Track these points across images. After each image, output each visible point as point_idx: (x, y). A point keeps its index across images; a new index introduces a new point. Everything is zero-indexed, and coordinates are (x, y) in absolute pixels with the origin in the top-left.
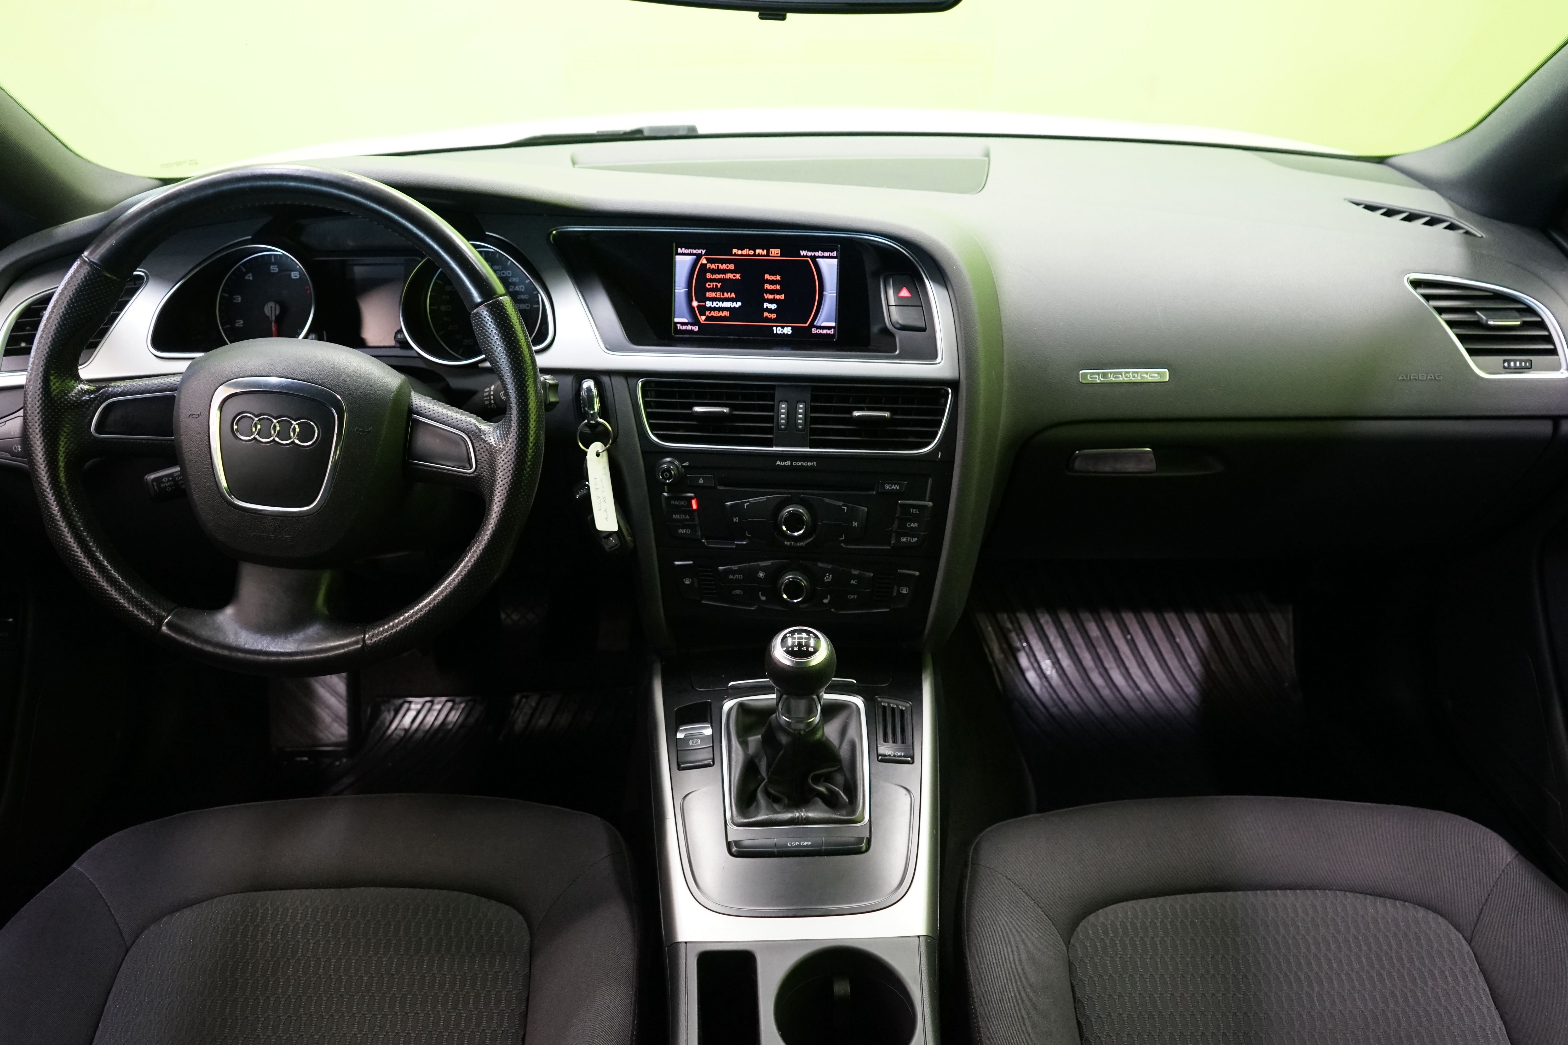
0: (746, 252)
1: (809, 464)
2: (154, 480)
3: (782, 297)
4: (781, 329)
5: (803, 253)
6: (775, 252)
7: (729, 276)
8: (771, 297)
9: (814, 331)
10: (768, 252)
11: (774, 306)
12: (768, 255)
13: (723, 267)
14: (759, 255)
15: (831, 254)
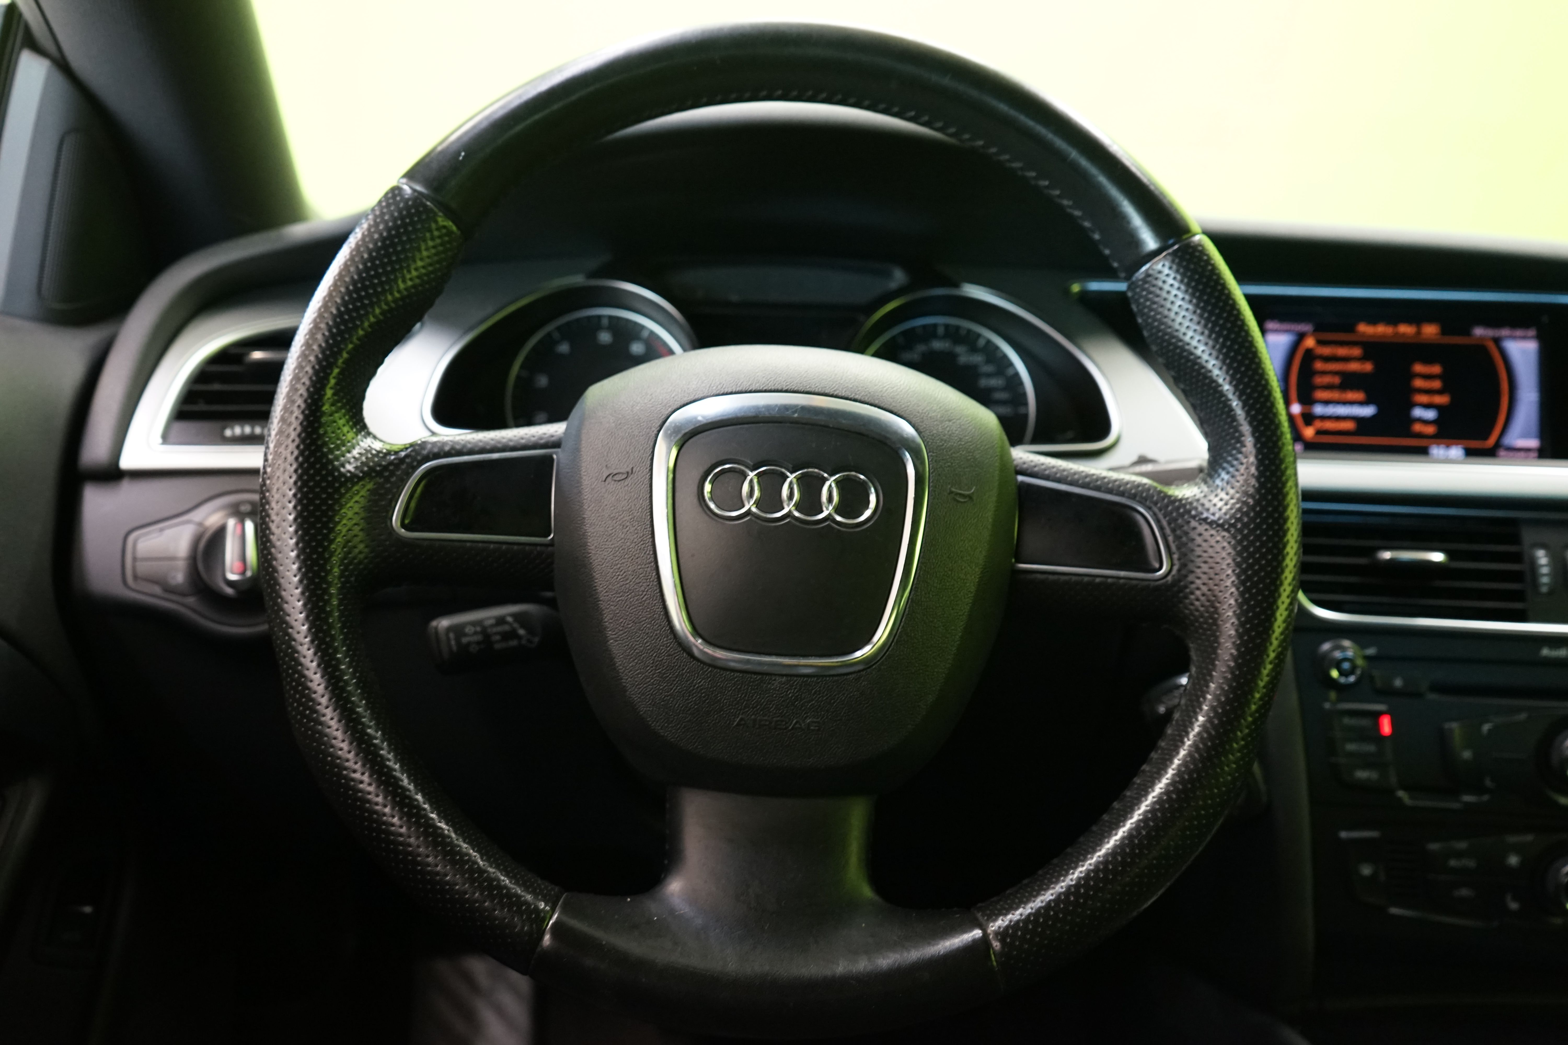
0: (1381, 329)
2: (449, 629)
3: (1446, 399)
4: (1445, 451)
5: (1478, 331)
6: (1430, 330)
7: (1354, 366)
8: (1425, 399)
9: (1502, 453)
10: (1418, 330)
11: (1430, 414)
12: (1418, 334)
13: (1342, 351)
14: (1403, 334)
15: (1527, 334)
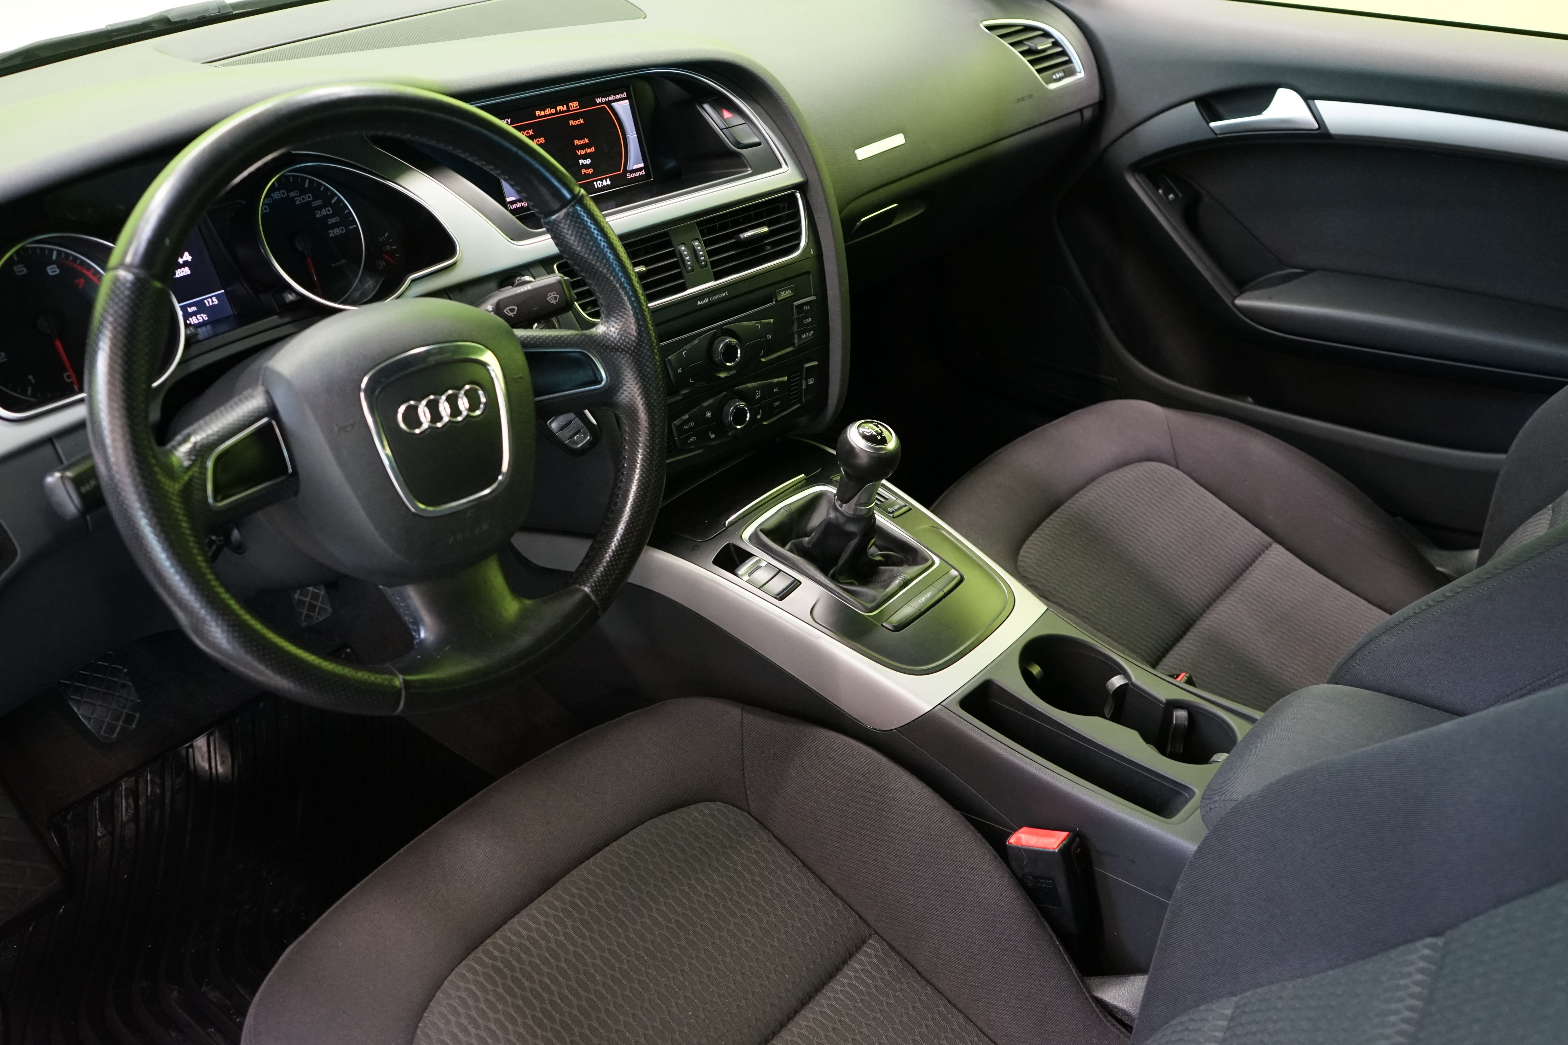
0: (548, 112)
1: (723, 295)
3: (592, 149)
4: (601, 183)
5: (598, 100)
6: (574, 105)
8: (583, 152)
9: (629, 176)
10: (568, 107)
11: (588, 161)
12: (568, 110)
14: (561, 112)
15: (622, 96)
